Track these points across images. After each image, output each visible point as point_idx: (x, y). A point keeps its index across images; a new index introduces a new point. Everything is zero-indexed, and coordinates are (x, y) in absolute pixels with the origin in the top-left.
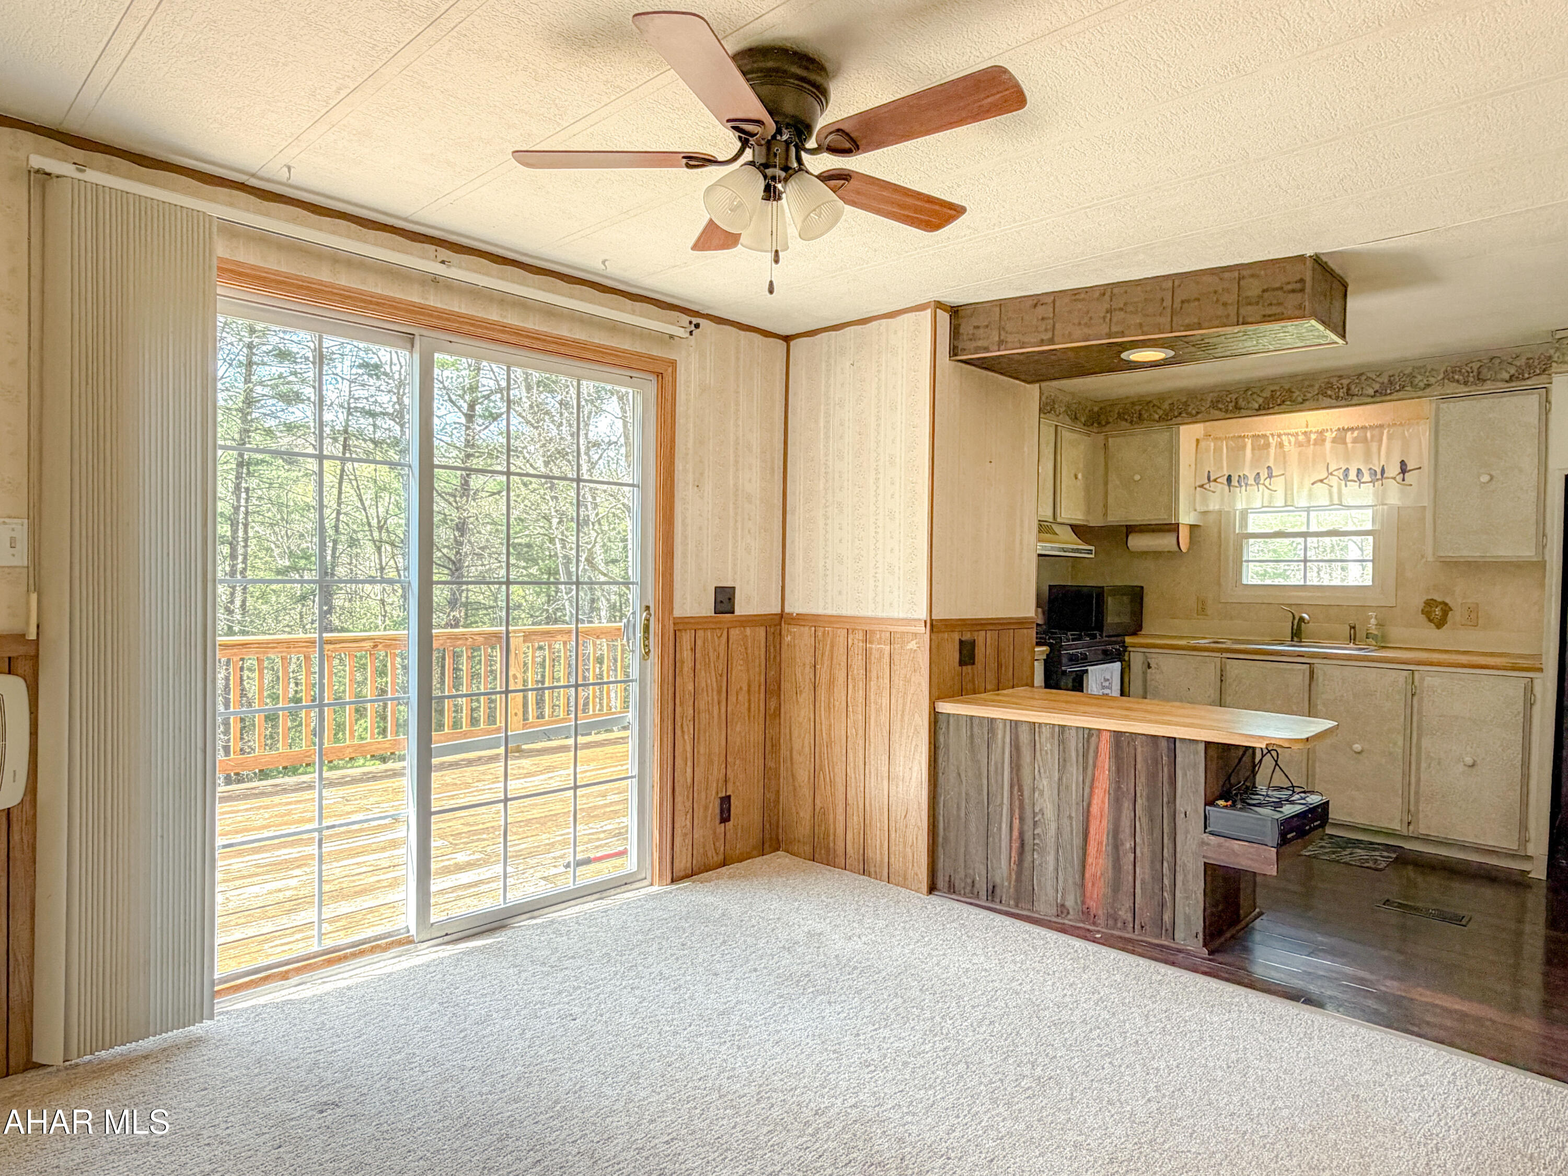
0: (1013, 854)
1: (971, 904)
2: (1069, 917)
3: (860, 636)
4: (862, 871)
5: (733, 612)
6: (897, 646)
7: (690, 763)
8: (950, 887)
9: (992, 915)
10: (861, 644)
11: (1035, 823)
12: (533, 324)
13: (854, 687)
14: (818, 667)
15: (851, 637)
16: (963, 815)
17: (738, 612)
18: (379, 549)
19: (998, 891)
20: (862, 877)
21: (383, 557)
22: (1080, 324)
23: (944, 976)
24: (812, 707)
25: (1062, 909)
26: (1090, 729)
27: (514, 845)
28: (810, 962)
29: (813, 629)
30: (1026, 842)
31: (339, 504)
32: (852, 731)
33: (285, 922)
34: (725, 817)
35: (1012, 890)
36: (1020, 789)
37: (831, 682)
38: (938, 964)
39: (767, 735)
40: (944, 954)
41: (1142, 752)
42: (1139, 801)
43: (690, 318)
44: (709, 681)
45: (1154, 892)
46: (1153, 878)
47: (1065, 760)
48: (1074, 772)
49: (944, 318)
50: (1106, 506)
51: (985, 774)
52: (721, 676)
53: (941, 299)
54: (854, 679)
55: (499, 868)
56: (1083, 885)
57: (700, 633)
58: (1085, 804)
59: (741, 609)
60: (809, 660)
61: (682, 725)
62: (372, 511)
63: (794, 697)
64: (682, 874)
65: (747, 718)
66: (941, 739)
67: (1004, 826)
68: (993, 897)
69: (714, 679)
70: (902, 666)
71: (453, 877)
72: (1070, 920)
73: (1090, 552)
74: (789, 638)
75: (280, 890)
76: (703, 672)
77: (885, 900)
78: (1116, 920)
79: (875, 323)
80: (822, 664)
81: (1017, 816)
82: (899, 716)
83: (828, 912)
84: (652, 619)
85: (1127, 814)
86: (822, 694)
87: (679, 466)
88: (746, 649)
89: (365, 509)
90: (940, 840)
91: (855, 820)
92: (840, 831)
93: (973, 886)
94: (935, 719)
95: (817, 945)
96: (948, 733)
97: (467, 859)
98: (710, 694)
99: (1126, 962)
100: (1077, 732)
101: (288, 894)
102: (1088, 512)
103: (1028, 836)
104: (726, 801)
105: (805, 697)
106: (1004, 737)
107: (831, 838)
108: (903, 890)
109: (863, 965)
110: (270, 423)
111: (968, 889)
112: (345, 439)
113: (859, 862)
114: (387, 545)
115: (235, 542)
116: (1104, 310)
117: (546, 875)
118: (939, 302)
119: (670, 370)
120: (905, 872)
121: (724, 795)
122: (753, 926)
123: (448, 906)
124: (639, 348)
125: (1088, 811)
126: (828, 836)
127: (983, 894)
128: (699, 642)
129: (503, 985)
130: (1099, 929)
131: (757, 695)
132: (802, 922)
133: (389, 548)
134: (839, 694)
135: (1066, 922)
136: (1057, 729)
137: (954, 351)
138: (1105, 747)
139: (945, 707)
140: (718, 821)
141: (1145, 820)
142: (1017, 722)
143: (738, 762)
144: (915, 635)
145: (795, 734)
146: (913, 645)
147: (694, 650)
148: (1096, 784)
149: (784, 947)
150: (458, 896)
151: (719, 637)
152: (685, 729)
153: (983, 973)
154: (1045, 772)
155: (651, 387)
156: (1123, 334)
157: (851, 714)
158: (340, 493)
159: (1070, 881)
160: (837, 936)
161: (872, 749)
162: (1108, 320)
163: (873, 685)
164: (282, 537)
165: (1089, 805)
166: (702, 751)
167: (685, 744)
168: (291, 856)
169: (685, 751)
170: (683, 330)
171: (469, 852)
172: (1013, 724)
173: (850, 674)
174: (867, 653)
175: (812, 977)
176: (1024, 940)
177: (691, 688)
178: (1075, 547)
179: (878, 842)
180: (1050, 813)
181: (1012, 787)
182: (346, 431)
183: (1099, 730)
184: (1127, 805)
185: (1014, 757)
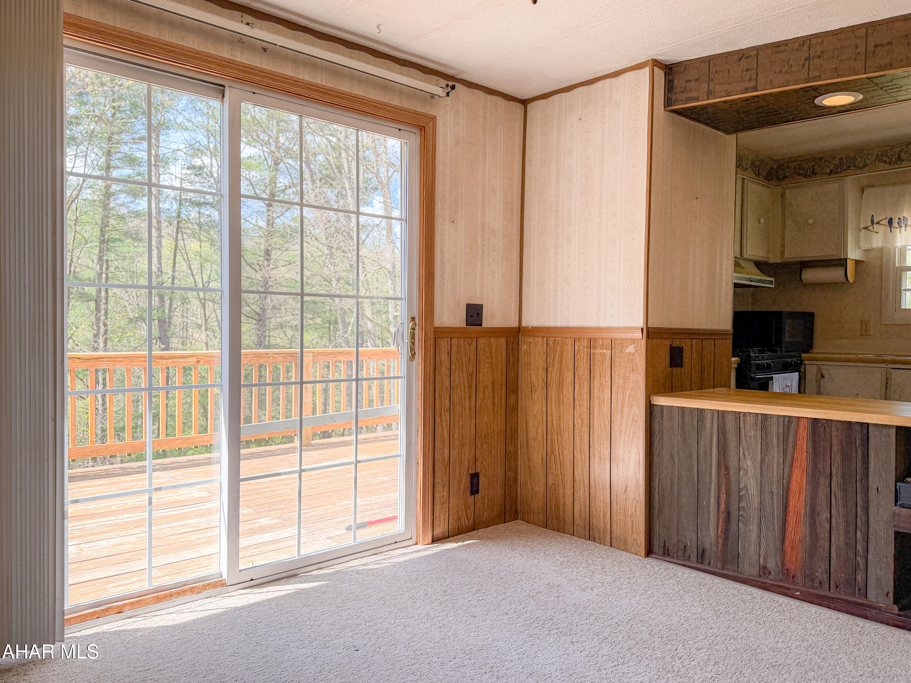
0: (720, 524)
1: (684, 565)
2: (770, 577)
3: (586, 343)
4: (587, 537)
5: (481, 325)
6: (617, 351)
7: (447, 445)
8: (664, 550)
9: (703, 575)
10: (586, 350)
11: (740, 498)
12: (321, 80)
13: (580, 385)
14: (550, 370)
15: (577, 344)
16: (676, 490)
17: (485, 324)
18: (204, 306)
19: (707, 554)
20: (588, 542)
21: (207, 312)
22: (780, 72)
23: (669, 623)
24: (544, 402)
25: (764, 570)
26: (790, 417)
27: (306, 513)
28: (553, 609)
29: (546, 339)
30: (732, 513)
31: (174, 271)
32: (578, 422)
33: (125, 567)
34: (474, 490)
35: (719, 554)
36: (727, 468)
37: (560, 384)
38: (662, 613)
39: (508, 425)
40: (666, 605)
41: (836, 436)
42: (834, 479)
43: (446, 82)
44: (462, 380)
45: (848, 557)
46: (847, 544)
47: (767, 444)
48: (775, 454)
49: (660, 74)
50: (783, 246)
51: (695, 456)
52: (471, 375)
53: (658, 58)
54: (580, 379)
55: (294, 531)
56: (783, 550)
57: (455, 341)
58: (785, 481)
59: (488, 322)
60: (541, 364)
61: (441, 414)
62: (198, 278)
63: (530, 394)
64: (441, 536)
65: (491, 411)
66: (656, 427)
67: (712, 500)
68: (703, 559)
69: (466, 379)
70: (622, 366)
71: (257, 536)
72: (771, 580)
73: (771, 282)
74: (525, 347)
75: (122, 544)
76: (457, 372)
77: (610, 560)
78: (813, 581)
79: (600, 83)
80: (553, 367)
81: (724, 492)
82: (619, 409)
83: (563, 569)
84: (417, 328)
85: (823, 491)
86: (553, 393)
87: (438, 205)
88: (491, 354)
89: (193, 276)
90: (656, 511)
91: (581, 494)
92: (569, 501)
93: (685, 550)
94: (650, 409)
95: (557, 595)
96: (662, 421)
97: (268, 523)
98: (463, 390)
99: (827, 616)
100: (778, 420)
101: (128, 547)
102: (768, 251)
103: (734, 508)
104: (475, 478)
105: (539, 395)
106: (712, 423)
107: (561, 508)
108: (624, 553)
109: (597, 612)
110: (123, 211)
111: (680, 553)
112: (178, 222)
113: (585, 529)
114: (209, 302)
115: (99, 300)
116: (804, 58)
117: (331, 535)
118: (656, 60)
119: (431, 124)
120: (626, 538)
121: (473, 472)
122: (502, 578)
123: (254, 558)
124: (406, 104)
125: (788, 488)
126: (559, 507)
127: (694, 558)
128: (454, 348)
129: (298, 621)
130: (797, 587)
131: (499, 392)
132: (542, 576)
133: (211, 304)
134: (567, 390)
135: (768, 581)
136: (760, 417)
137: (668, 102)
138: (804, 434)
139: (661, 401)
140: (469, 494)
141: (839, 494)
142: (724, 412)
143: (484, 446)
144: (633, 341)
145: (531, 424)
146: (631, 349)
147: (450, 354)
148: (795, 464)
149: (529, 595)
150: (261, 551)
151: (470, 345)
152: (443, 418)
153: (702, 622)
154: (749, 454)
155: (415, 139)
156: (819, 78)
157: (577, 407)
158: (174, 263)
159: (772, 546)
160: (573, 588)
161: (596, 436)
162: (807, 66)
163: (596, 383)
164: (133, 297)
165: (789, 481)
166: (456, 436)
167: (443, 430)
168: (132, 519)
169: (443, 435)
170: (442, 89)
171: (270, 518)
172: (720, 415)
173: (576, 374)
174: (590, 357)
175: (555, 620)
176: (733, 595)
177: (447, 384)
178: (759, 278)
179: (602, 512)
180: (753, 489)
181: (719, 466)
182: (179, 216)
183: (799, 418)
184: (823, 482)
185: (721, 443)
